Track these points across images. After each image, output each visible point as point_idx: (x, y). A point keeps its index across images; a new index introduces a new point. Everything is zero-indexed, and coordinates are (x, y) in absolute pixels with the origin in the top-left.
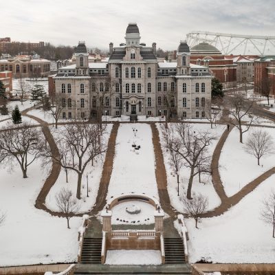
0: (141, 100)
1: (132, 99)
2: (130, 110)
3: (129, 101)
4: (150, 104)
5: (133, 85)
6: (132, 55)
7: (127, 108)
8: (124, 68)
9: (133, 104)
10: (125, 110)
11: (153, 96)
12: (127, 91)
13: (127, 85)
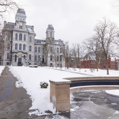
0: (26, 55)
1: (19, 53)
2: (17, 61)
3: (17, 55)
4: (30, 58)
5: (20, 45)
6: (20, 26)
7: (16, 60)
8: (14, 33)
9: (20, 57)
10: (14, 60)
11: (32, 54)
12: (16, 48)
13: (16, 45)
